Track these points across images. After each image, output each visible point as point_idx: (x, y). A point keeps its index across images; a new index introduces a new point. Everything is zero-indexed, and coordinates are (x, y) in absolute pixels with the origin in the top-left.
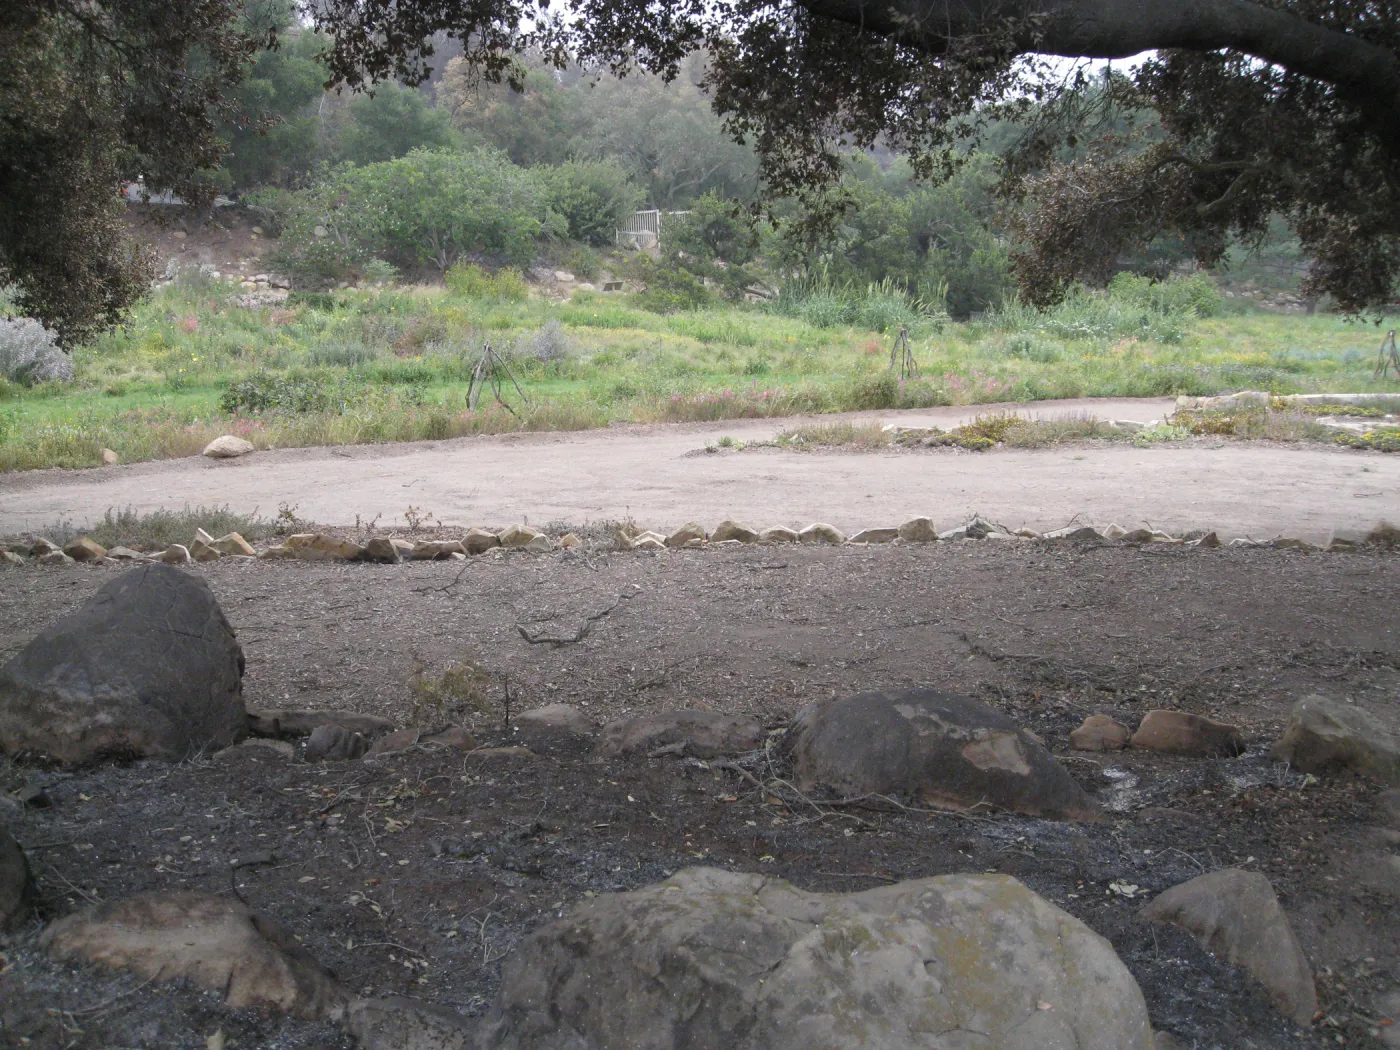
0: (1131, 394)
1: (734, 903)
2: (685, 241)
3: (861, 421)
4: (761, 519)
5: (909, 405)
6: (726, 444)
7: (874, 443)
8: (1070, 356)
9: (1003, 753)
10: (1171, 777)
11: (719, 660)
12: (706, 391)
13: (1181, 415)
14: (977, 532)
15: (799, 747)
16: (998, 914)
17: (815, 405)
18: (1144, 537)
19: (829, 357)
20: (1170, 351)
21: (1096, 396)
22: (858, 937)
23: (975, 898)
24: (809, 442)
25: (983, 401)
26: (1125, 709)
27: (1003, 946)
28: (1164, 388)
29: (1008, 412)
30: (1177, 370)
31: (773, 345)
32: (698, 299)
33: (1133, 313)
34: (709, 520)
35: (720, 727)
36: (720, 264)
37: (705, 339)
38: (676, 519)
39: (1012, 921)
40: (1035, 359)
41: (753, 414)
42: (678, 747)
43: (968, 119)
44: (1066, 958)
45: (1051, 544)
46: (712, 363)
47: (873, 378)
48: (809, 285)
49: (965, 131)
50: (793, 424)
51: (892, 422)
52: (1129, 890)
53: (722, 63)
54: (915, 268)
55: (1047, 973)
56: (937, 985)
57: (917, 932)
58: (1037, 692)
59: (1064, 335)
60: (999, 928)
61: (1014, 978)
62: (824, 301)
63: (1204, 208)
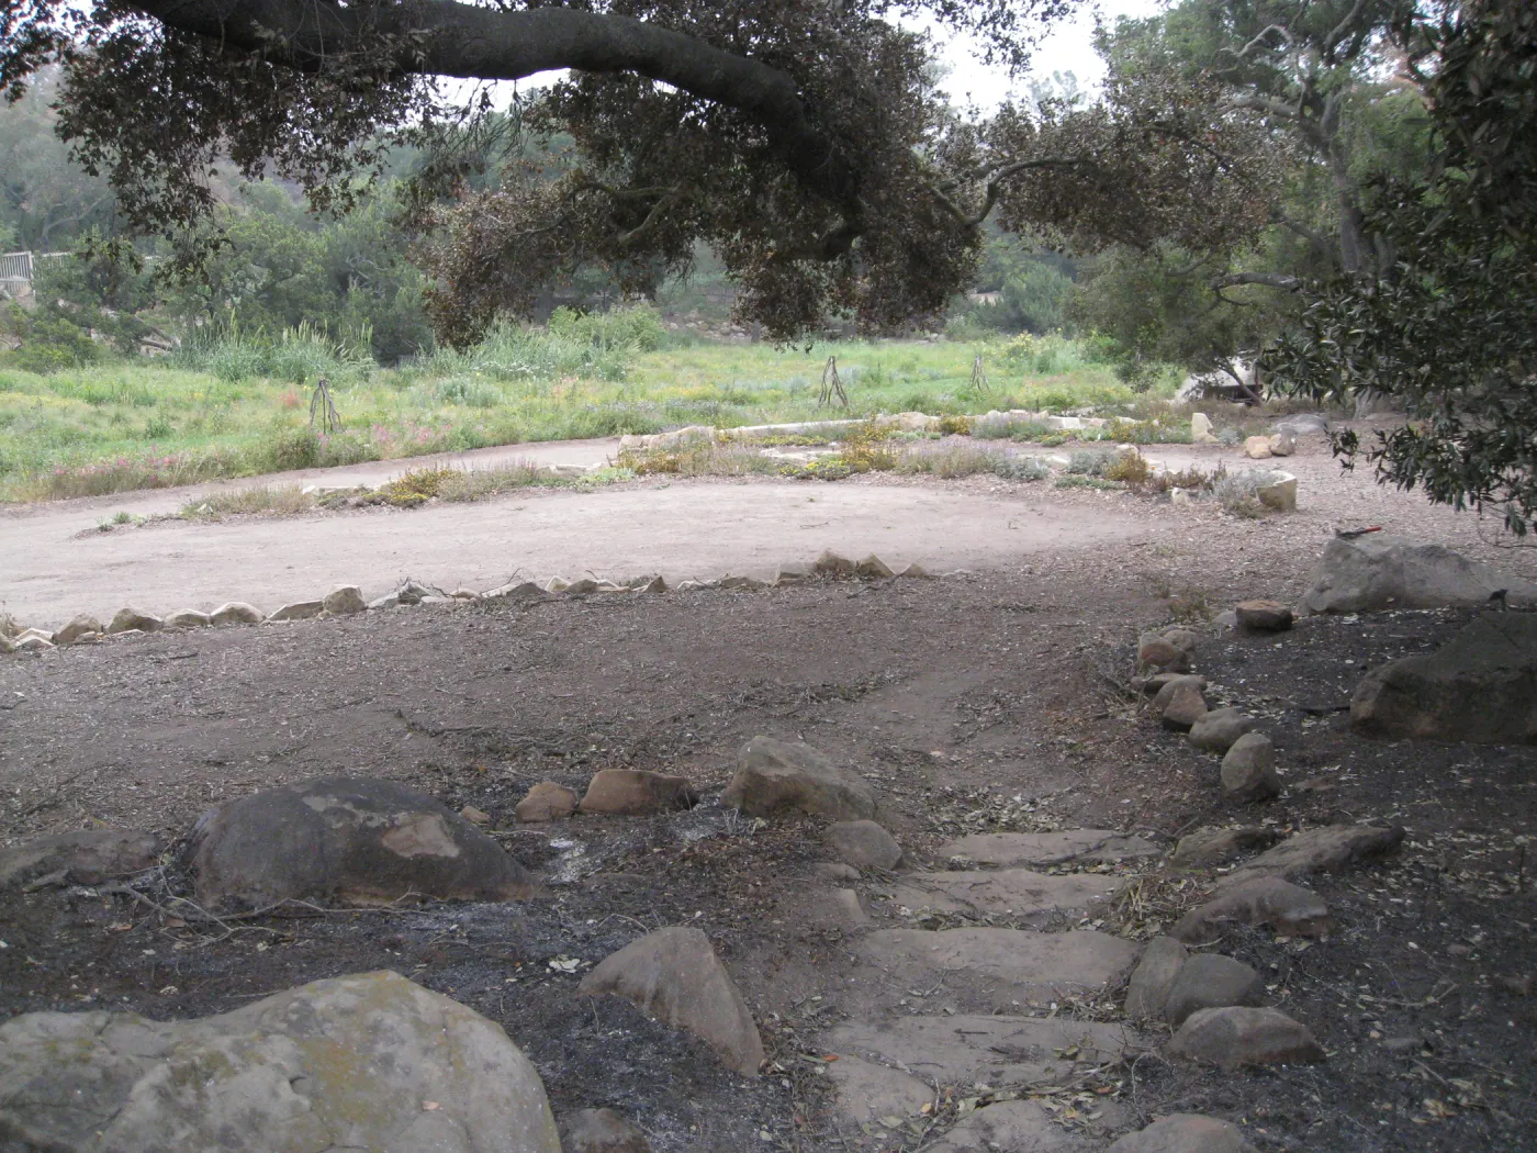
0: (574, 436)
1: (69, 1049)
2: (65, 287)
3: (278, 484)
4: (164, 605)
5: (334, 462)
6: (123, 520)
7: (295, 508)
8: (510, 400)
9: (430, 837)
10: (619, 839)
11: (121, 769)
12: (97, 461)
13: (626, 457)
14: (410, 597)
15: (200, 858)
16: (375, 1015)
17: (227, 469)
18: (588, 588)
19: (242, 414)
20: (615, 387)
21: (536, 440)
22: (215, 1062)
23: (348, 1001)
24: (219, 512)
25: (414, 453)
26: (576, 773)
27: (381, 1048)
28: (608, 428)
29: (441, 464)
30: (620, 408)
31: (176, 404)
32: (85, 354)
33: (574, 349)
34: (103, 607)
35: (107, 848)
36: (109, 313)
37: (95, 400)
38: (63, 613)
39: (390, 1019)
40: (471, 403)
41: (156, 484)
42: (58, 877)
43: (370, 145)
44: (452, 1049)
45: (490, 604)
46: (105, 427)
47: (292, 435)
48: (215, 334)
49: (365, 158)
50: (200, 493)
51: (312, 483)
52: (570, 965)
53: (78, 80)
54: (335, 310)
55: (432, 1069)
56: (306, 1102)
57: (281, 1048)
58: (482, 765)
59: (504, 377)
60: (375, 1029)
61: (396, 1081)
62: (233, 351)
63: (624, 237)
